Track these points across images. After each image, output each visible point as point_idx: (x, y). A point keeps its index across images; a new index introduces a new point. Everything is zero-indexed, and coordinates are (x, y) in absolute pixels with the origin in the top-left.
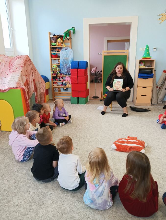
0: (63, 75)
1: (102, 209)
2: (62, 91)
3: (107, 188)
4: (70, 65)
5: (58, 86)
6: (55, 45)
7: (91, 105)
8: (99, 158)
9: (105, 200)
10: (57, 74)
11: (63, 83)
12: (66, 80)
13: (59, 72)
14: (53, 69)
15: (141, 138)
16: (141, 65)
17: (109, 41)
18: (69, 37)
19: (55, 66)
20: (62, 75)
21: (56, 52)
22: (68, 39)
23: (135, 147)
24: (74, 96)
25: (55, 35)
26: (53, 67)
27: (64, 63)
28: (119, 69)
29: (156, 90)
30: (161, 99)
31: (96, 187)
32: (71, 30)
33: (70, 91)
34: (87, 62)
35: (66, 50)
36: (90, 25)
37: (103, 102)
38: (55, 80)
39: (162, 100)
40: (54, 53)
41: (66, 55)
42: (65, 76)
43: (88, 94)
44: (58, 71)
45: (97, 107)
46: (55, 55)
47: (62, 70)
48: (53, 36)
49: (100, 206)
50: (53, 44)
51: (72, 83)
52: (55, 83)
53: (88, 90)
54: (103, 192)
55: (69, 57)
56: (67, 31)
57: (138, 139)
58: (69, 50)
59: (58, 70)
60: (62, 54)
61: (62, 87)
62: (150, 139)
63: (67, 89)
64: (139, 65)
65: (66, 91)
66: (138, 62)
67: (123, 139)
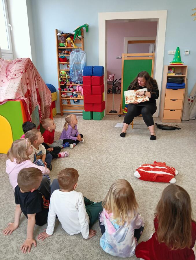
0: (73, 84)
1: (124, 257)
2: (72, 104)
3: (130, 231)
4: (83, 71)
5: (67, 97)
6: (63, 46)
7: (108, 121)
9: (128, 246)
11: (73, 93)
12: (77, 90)
13: (69, 80)
14: (61, 76)
15: (170, 163)
16: (170, 73)
17: (129, 42)
18: (81, 36)
19: (63, 72)
21: (65, 55)
22: (80, 39)
23: (163, 175)
24: (86, 110)
25: (64, 34)
26: (61, 74)
27: (74, 69)
29: (188, 103)
31: (116, 229)
32: (83, 27)
33: (82, 103)
34: (103, 67)
35: (77, 52)
36: (107, 21)
38: (63, 90)
40: (63, 56)
41: (78, 60)
42: (75, 85)
43: (105, 108)
44: (67, 79)
45: (116, 124)
46: (63, 58)
47: (73, 77)
49: (121, 253)
50: (61, 44)
51: (84, 94)
52: (64, 93)
53: (104, 102)
55: (81, 62)
56: (78, 28)
57: (167, 165)
58: (81, 53)
59: (67, 77)
60: (72, 57)
61: (72, 98)
62: (181, 165)
63: (78, 101)
64: (168, 73)
65: (77, 103)
66: (167, 69)
67: (148, 165)
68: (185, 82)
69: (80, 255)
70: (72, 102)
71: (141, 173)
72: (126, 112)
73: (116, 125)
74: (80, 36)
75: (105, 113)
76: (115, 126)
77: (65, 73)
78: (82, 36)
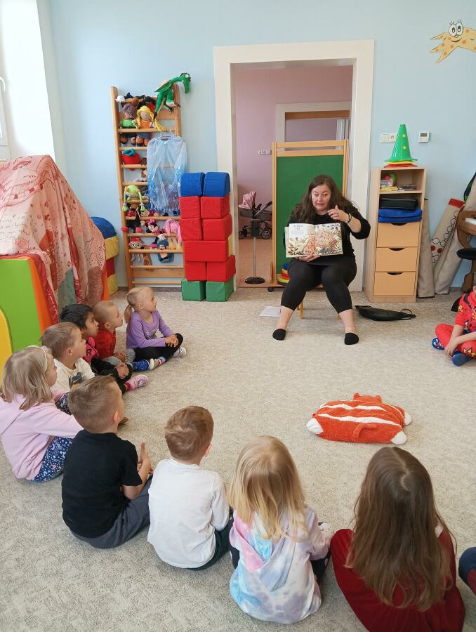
0: (156, 216)
1: (287, 622)
2: (156, 263)
4: (179, 185)
5: (142, 248)
6: (130, 127)
7: (242, 303)
9: (295, 596)
10: (140, 213)
11: (157, 238)
12: (167, 229)
13: (146, 208)
14: (127, 197)
16: (386, 185)
17: (289, 116)
18: (173, 103)
19: (132, 189)
20: (155, 214)
21: (136, 148)
22: (171, 109)
23: (375, 426)
24: (190, 278)
25: (132, 97)
26: (127, 193)
27: (158, 181)
28: (319, 196)
29: (430, 255)
31: (264, 560)
32: (177, 80)
33: (179, 262)
34: (227, 176)
35: (163, 140)
36: (233, 66)
38: (132, 230)
40: (130, 151)
41: (166, 157)
42: (162, 218)
43: (234, 272)
44: (142, 204)
45: (262, 309)
46: (132, 155)
47: (155, 200)
48: (125, 98)
49: (281, 614)
50: (126, 123)
51: (183, 240)
52: (134, 238)
53: (233, 258)
55: (173, 163)
56: (167, 84)
58: (174, 142)
59: (143, 199)
60: (152, 151)
61: (156, 250)
62: (418, 401)
63: (170, 256)
64: (381, 185)
65: (167, 262)
66: (378, 175)
67: (341, 403)
68: (422, 208)
69: (182, 622)
70: (155, 259)
71: (323, 422)
72: (287, 281)
73: (263, 312)
74: (170, 103)
75: (235, 283)
76: (260, 313)
77: (137, 190)
78: (175, 103)
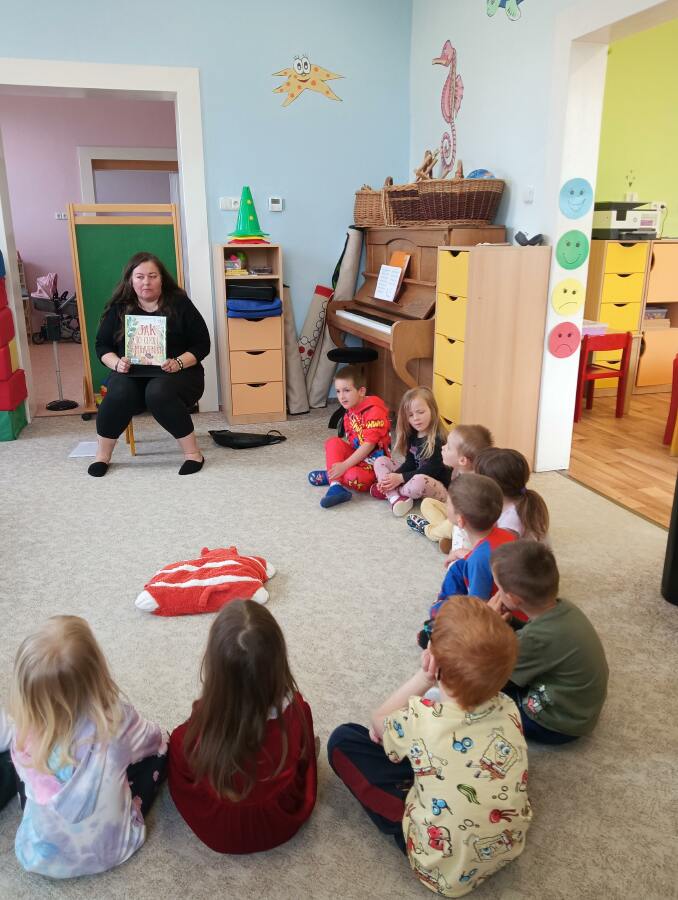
3: (111, 775)
8: (60, 661)
9: (108, 826)
15: (252, 546)
16: (233, 267)
17: (97, 165)
23: (228, 586)
28: (143, 280)
29: (299, 359)
30: (321, 392)
31: (62, 782)
37: (93, 424)
39: (323, 395)
43: (23, 393)
45: (72, 447)
53: (21, 374)
54: (94, 797)
62: (285, 545)
64: (226, 267)
66: (220, 255)
68: (282, 298)
73: (75, 451)
75: (28, 412)
76: (69, 453)
